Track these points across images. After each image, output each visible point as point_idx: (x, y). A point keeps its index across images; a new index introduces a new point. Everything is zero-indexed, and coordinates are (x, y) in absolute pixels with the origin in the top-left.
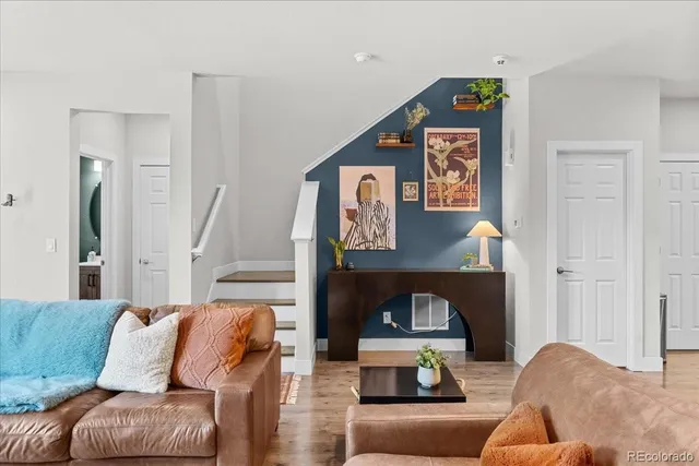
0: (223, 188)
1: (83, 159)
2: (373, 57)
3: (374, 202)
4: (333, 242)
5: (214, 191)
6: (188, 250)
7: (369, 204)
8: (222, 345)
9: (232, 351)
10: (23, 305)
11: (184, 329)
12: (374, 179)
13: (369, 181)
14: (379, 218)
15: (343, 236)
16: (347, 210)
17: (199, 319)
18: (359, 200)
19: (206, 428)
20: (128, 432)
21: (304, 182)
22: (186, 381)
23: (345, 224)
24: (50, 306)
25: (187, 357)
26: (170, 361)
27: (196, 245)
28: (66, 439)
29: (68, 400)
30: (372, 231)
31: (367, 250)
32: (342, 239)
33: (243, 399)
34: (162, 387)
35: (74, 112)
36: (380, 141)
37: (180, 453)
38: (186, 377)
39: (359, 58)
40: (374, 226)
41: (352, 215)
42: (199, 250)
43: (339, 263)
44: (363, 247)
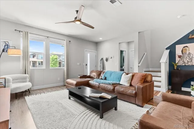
0: (146, 53)
1: (121, 51)
2: (183, 16)
3: (188, 53)
4: (173, 63)
5: (143, 54)
6: (137, 65)
7: (186, 53)
8: (139, 79)
9: (141, 80)
10: (111, 71)
11: (133, 76)
12: (188, 47)
13: (186, 48)
14: (189, 57)
15: (177, 62)
16: (178, 56)
17: (136, 75)
18: (182, 53)
19: (134, 92)
20: (122, 90)
21: (165, 50)
22: (133, 85)
23: (177, 59)
24: (114, 72)
25: (133, 81)
26: (130, 81)
27: (139, 64)
28: (114, 89)
29: (115, 84)
30: (187, 60)
31: (185, 65)
32: (176, 63)
33: (141, 88)
34: (129, 85)
35: (120, 43)
36: (190, 37)
37: (130, 95)
38: (133, 84)
39: (179, 17)
40: (187, 59)
41: (180, 57)
42: (140, 65)
43: (175, 68)
44: (183, 65)
